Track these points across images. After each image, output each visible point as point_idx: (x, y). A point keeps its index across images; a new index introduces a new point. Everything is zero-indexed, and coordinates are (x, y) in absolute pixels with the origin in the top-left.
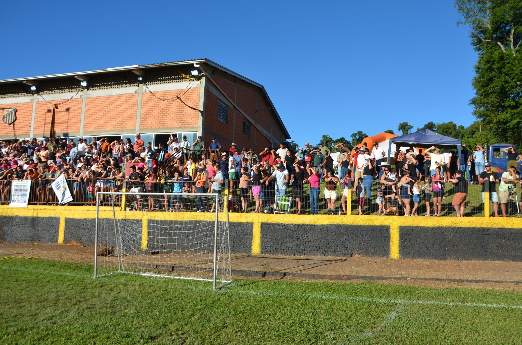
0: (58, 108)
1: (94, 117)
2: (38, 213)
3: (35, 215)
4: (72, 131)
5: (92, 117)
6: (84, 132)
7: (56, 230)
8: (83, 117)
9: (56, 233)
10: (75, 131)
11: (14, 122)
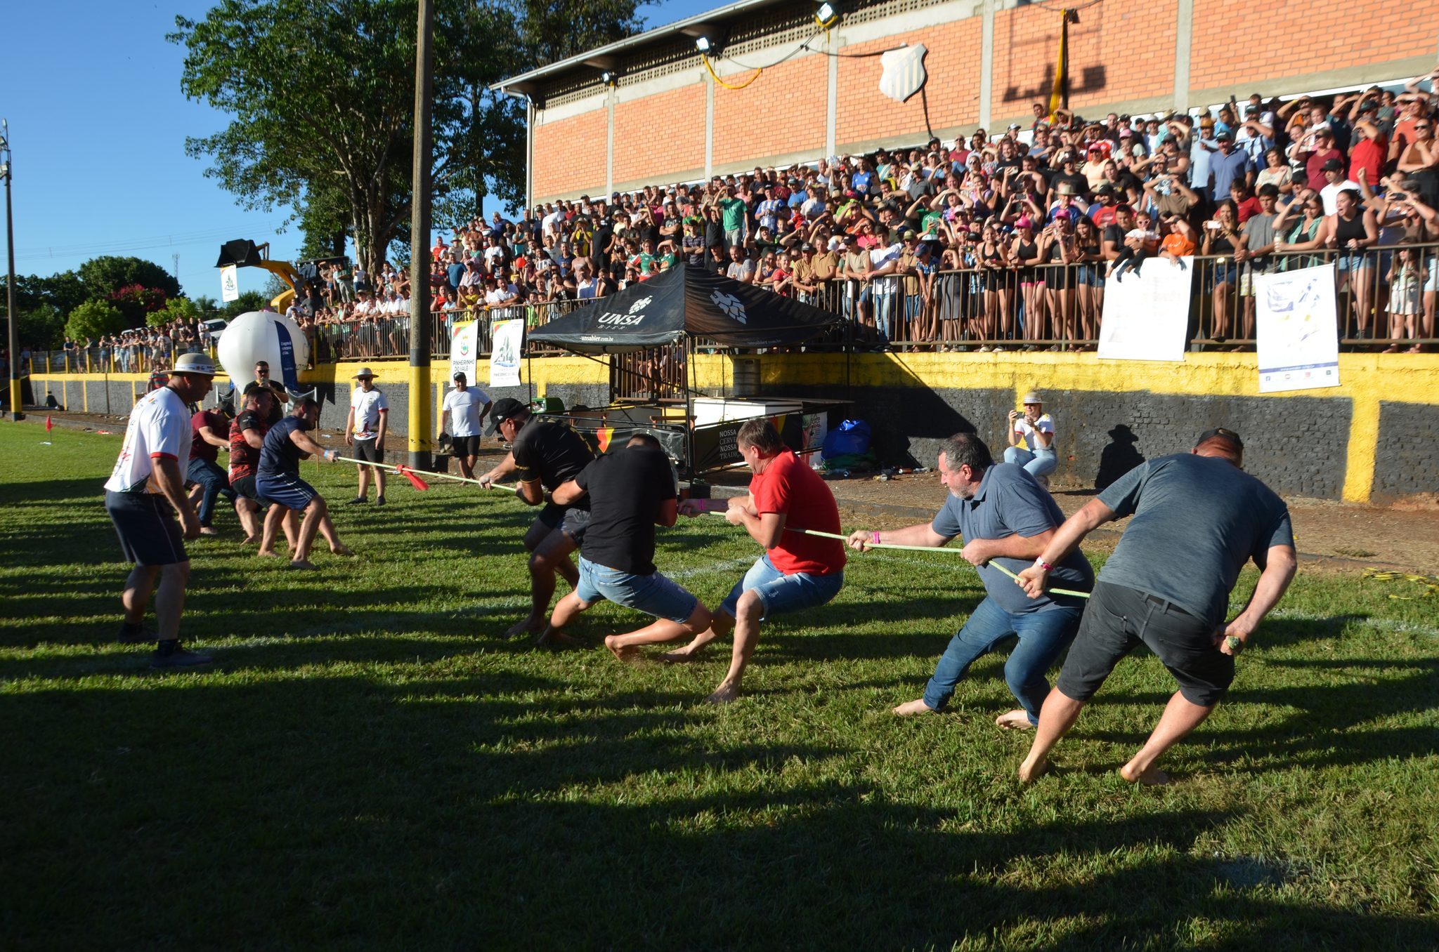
0: (1081, 19)
1: (1232, 34)
2: (1238, 382)
3: (1227, 389)
4: (1142, 96)
5: (1224, 35)
6: (1190, 93)
7: (1334, 447)
8: (1184, 41)
9: (1333, 459)
10: (1155, 93)
11: (922, 87)
